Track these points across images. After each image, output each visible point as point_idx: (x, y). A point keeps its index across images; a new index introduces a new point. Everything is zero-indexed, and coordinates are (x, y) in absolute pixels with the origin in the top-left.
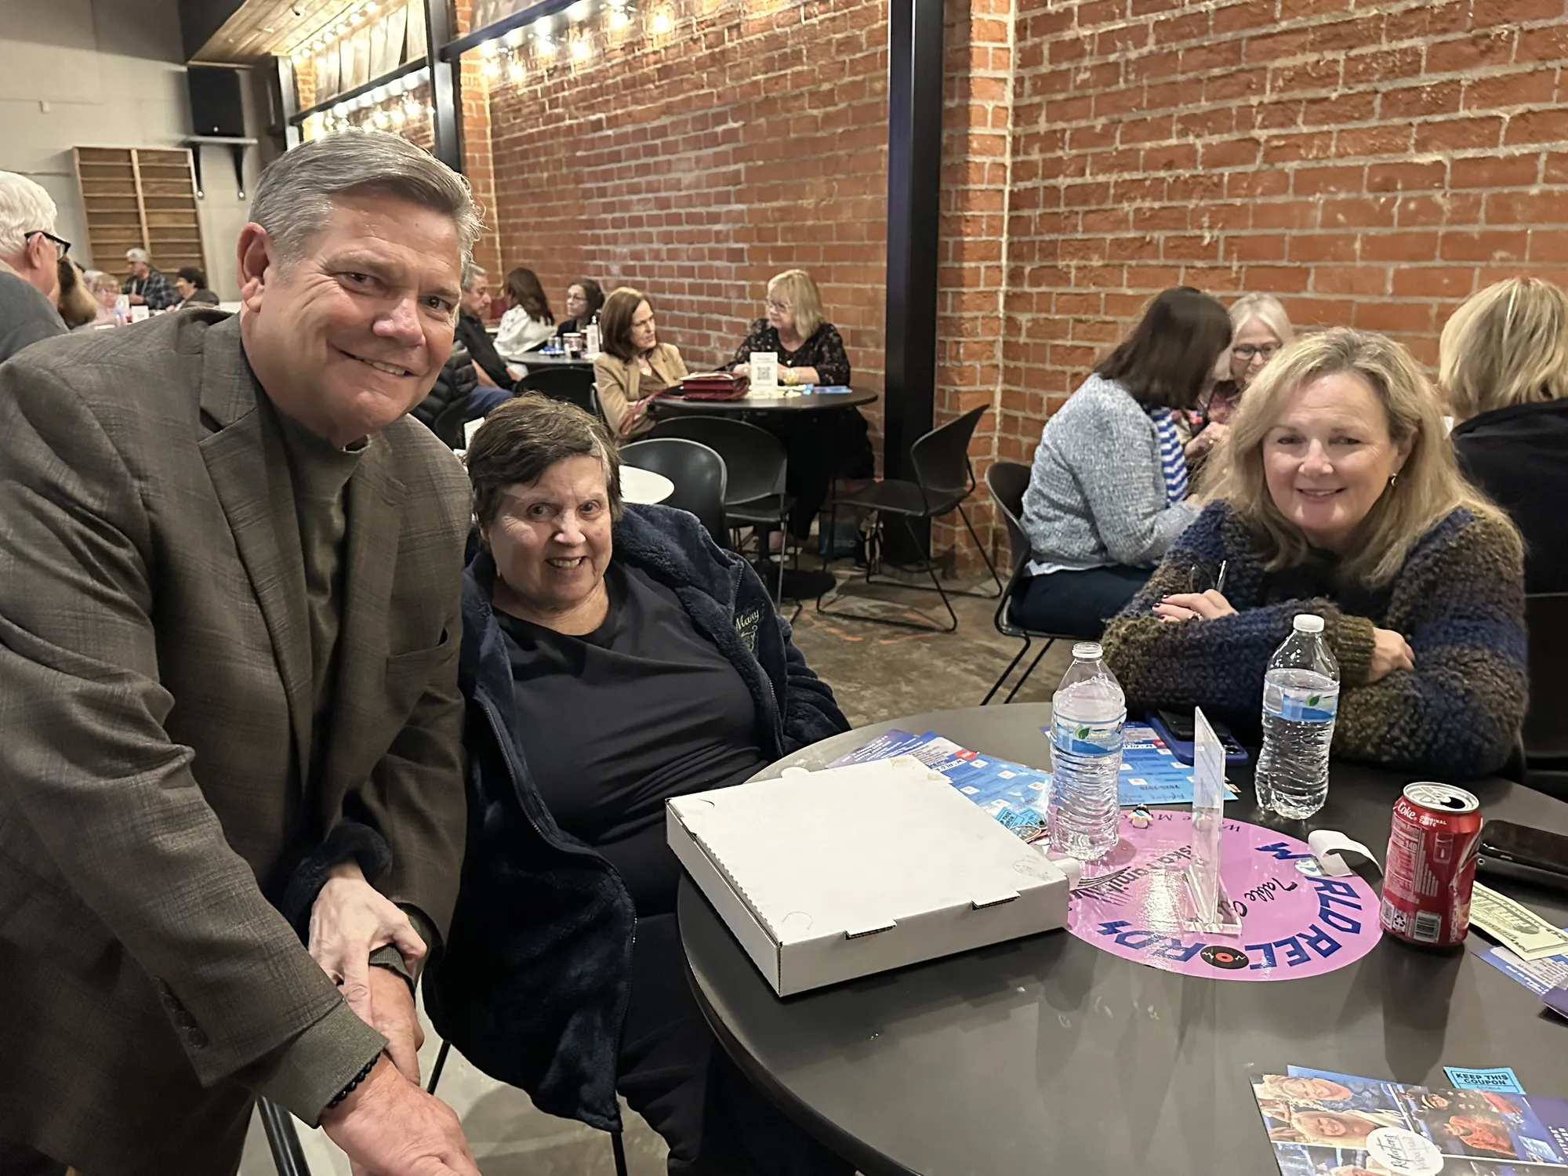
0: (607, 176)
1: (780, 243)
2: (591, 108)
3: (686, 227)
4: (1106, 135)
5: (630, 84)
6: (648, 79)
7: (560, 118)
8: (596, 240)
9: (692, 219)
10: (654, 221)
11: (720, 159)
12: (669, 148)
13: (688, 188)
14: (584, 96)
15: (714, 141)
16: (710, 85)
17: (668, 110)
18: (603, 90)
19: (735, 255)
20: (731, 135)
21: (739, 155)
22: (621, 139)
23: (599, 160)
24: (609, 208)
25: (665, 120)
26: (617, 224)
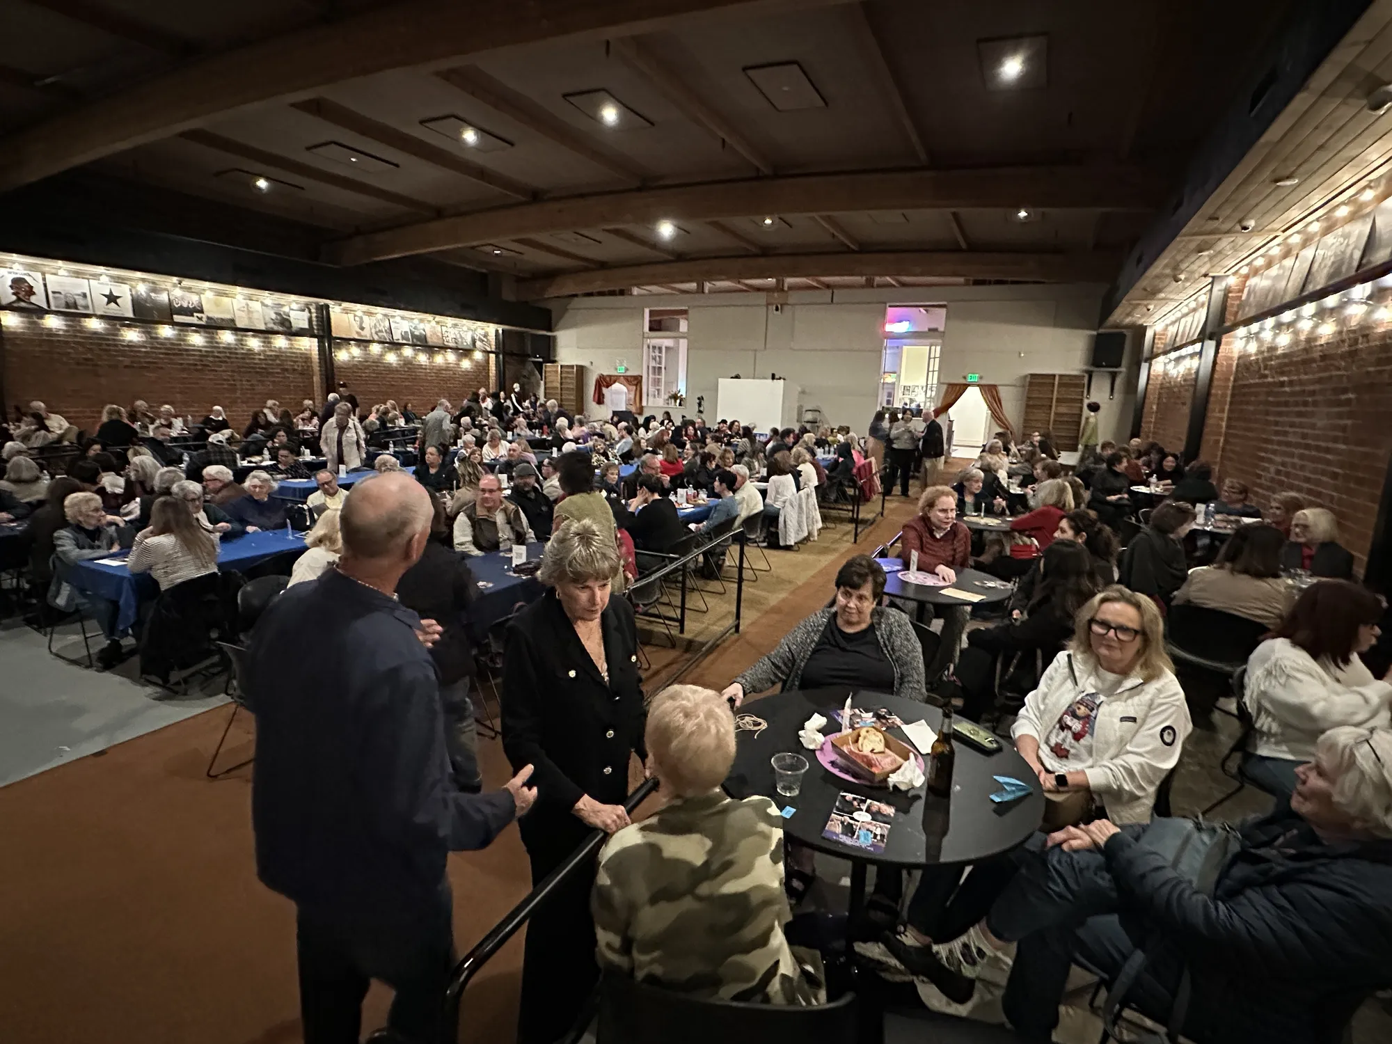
0: (1280, 414)
2: (1283, 373)
3: (1313, 453)
5: (1305, 362)
6: (1313, 360)
7: (1266, 376)
8: (1266, 450)
9: (1318, 448)
10: (1298, 445)
11: (1340, 416)
12: (1315, 404)
13: (1319, 429)
14: (1281, 366)
15: (1339, 403)
16: (1345, 369)
17: (1320, 381)
18: (1291, 363)
19: (1335, 476)
20: (1349, 401)
21: (1350, 415)
22: (1293, 394)
23: (1278, 404)
24: (1277, 433)
25: (1317, 387)
26: (1280, 443)
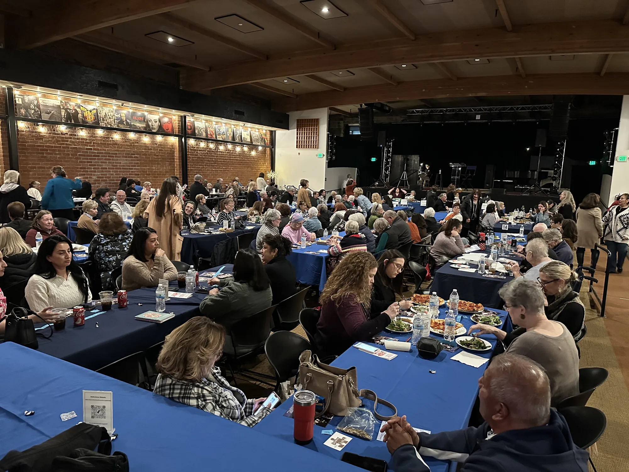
4: (193, 165)
15: (131, 157)
20: (136, 157)
22: (100, 153)
25: (116, 152)
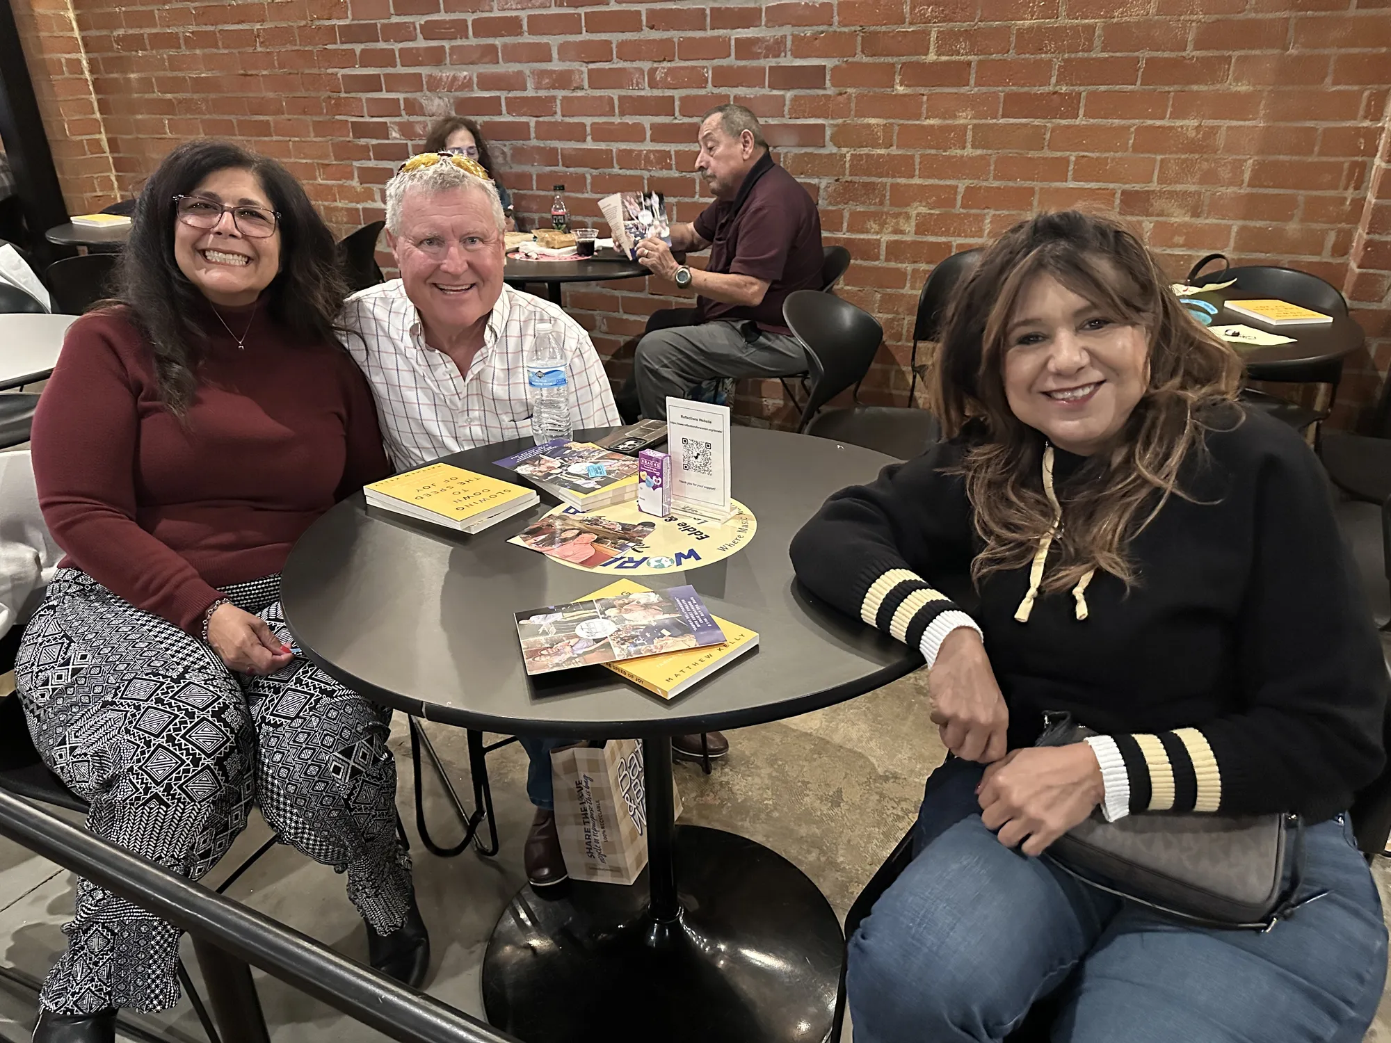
1: (932, 57)
3: (652, 34)
10: (553, 25)
19: (797, 78)
26: (441, 31)
